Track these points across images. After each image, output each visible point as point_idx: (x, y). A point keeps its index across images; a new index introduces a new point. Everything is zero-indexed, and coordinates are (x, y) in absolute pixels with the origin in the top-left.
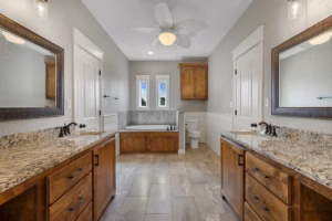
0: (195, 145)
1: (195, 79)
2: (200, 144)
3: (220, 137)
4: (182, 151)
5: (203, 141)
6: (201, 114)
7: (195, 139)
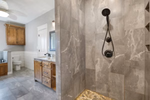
0: (18, 68)
1: (17, 34)
2: (21, 68)
3: (33, 60)
4: (10, 73)
5: (23, 66)
6: (21, 52)
7: (18, 65)
